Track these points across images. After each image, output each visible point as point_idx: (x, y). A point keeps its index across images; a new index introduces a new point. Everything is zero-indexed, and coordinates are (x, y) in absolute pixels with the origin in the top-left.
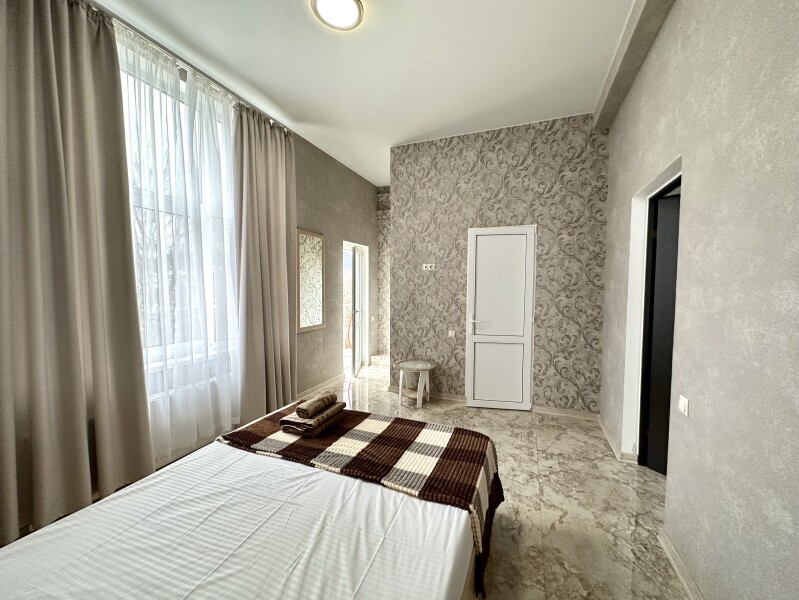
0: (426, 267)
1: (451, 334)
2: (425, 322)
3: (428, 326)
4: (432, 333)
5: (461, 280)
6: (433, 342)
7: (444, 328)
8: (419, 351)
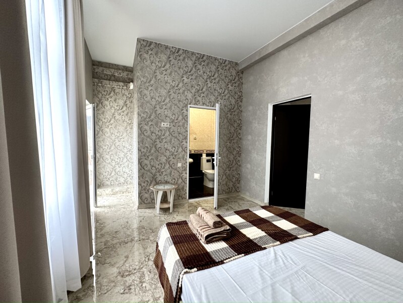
0: (164, 125)
1: (179, 165)
2: (163, 159)
3: (165, 161)
4: (167, 166)
5: (184, 134)
6: (169, 171)
7: (175, 161)
8: (159, 178)
